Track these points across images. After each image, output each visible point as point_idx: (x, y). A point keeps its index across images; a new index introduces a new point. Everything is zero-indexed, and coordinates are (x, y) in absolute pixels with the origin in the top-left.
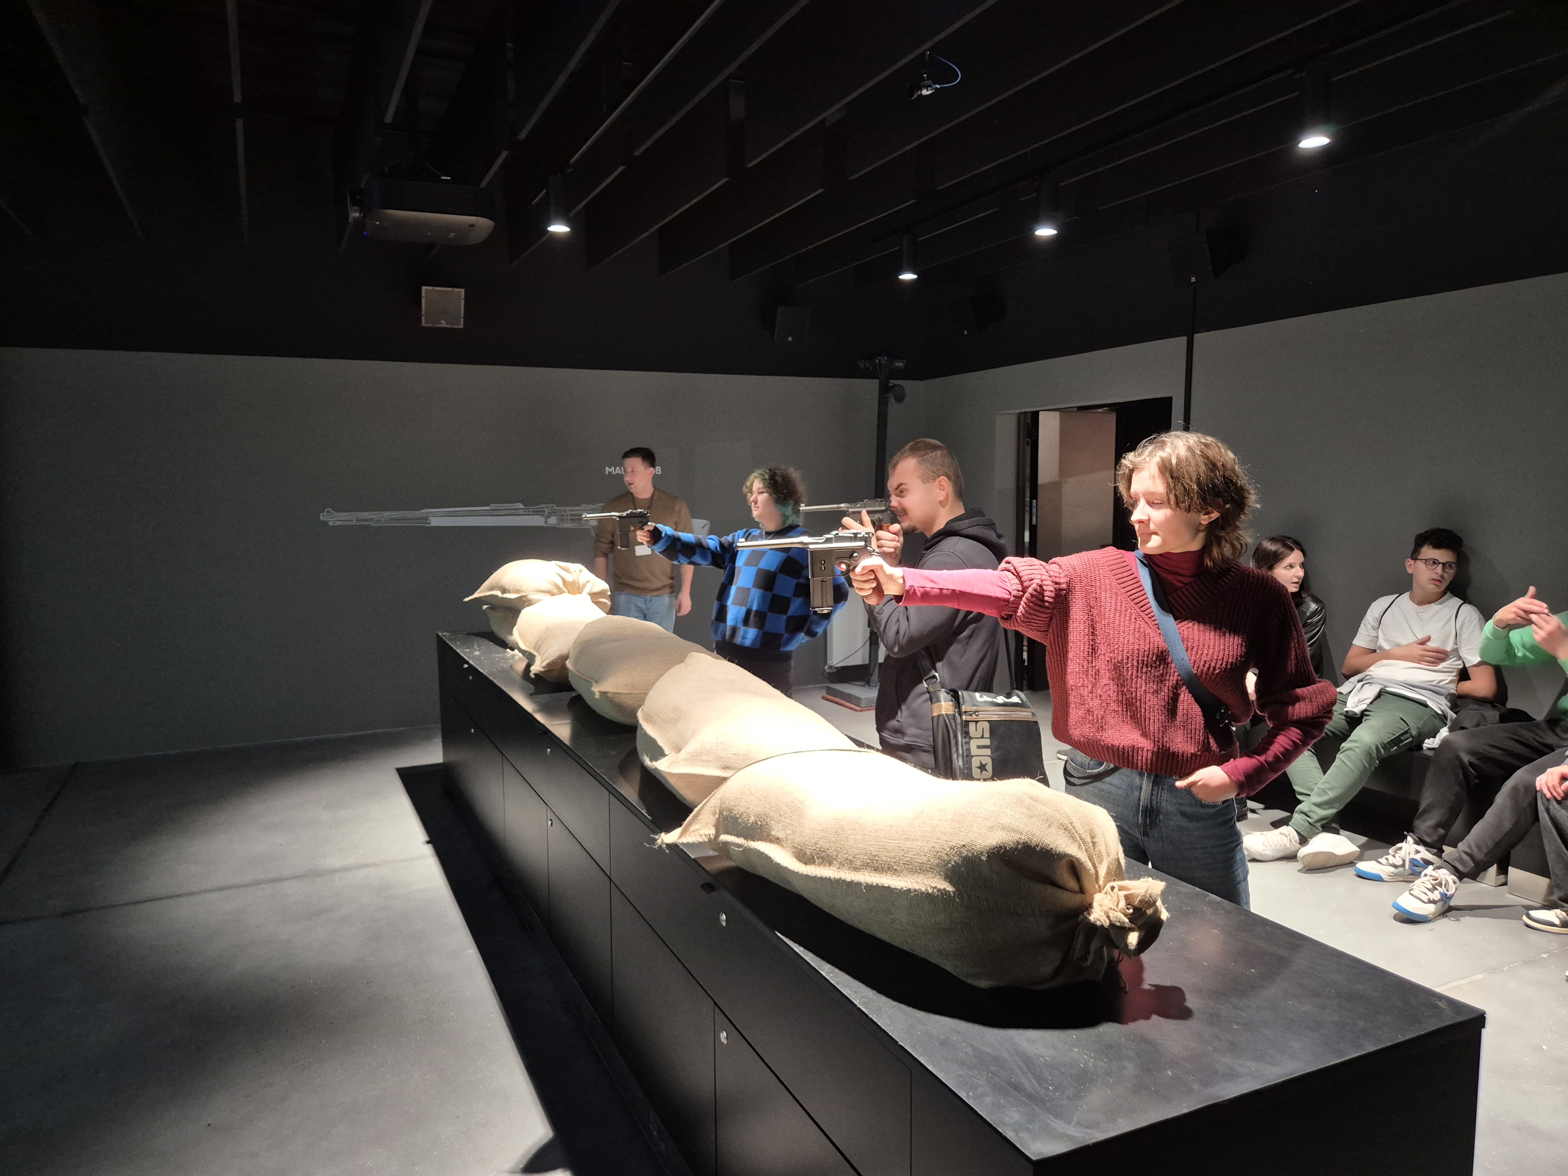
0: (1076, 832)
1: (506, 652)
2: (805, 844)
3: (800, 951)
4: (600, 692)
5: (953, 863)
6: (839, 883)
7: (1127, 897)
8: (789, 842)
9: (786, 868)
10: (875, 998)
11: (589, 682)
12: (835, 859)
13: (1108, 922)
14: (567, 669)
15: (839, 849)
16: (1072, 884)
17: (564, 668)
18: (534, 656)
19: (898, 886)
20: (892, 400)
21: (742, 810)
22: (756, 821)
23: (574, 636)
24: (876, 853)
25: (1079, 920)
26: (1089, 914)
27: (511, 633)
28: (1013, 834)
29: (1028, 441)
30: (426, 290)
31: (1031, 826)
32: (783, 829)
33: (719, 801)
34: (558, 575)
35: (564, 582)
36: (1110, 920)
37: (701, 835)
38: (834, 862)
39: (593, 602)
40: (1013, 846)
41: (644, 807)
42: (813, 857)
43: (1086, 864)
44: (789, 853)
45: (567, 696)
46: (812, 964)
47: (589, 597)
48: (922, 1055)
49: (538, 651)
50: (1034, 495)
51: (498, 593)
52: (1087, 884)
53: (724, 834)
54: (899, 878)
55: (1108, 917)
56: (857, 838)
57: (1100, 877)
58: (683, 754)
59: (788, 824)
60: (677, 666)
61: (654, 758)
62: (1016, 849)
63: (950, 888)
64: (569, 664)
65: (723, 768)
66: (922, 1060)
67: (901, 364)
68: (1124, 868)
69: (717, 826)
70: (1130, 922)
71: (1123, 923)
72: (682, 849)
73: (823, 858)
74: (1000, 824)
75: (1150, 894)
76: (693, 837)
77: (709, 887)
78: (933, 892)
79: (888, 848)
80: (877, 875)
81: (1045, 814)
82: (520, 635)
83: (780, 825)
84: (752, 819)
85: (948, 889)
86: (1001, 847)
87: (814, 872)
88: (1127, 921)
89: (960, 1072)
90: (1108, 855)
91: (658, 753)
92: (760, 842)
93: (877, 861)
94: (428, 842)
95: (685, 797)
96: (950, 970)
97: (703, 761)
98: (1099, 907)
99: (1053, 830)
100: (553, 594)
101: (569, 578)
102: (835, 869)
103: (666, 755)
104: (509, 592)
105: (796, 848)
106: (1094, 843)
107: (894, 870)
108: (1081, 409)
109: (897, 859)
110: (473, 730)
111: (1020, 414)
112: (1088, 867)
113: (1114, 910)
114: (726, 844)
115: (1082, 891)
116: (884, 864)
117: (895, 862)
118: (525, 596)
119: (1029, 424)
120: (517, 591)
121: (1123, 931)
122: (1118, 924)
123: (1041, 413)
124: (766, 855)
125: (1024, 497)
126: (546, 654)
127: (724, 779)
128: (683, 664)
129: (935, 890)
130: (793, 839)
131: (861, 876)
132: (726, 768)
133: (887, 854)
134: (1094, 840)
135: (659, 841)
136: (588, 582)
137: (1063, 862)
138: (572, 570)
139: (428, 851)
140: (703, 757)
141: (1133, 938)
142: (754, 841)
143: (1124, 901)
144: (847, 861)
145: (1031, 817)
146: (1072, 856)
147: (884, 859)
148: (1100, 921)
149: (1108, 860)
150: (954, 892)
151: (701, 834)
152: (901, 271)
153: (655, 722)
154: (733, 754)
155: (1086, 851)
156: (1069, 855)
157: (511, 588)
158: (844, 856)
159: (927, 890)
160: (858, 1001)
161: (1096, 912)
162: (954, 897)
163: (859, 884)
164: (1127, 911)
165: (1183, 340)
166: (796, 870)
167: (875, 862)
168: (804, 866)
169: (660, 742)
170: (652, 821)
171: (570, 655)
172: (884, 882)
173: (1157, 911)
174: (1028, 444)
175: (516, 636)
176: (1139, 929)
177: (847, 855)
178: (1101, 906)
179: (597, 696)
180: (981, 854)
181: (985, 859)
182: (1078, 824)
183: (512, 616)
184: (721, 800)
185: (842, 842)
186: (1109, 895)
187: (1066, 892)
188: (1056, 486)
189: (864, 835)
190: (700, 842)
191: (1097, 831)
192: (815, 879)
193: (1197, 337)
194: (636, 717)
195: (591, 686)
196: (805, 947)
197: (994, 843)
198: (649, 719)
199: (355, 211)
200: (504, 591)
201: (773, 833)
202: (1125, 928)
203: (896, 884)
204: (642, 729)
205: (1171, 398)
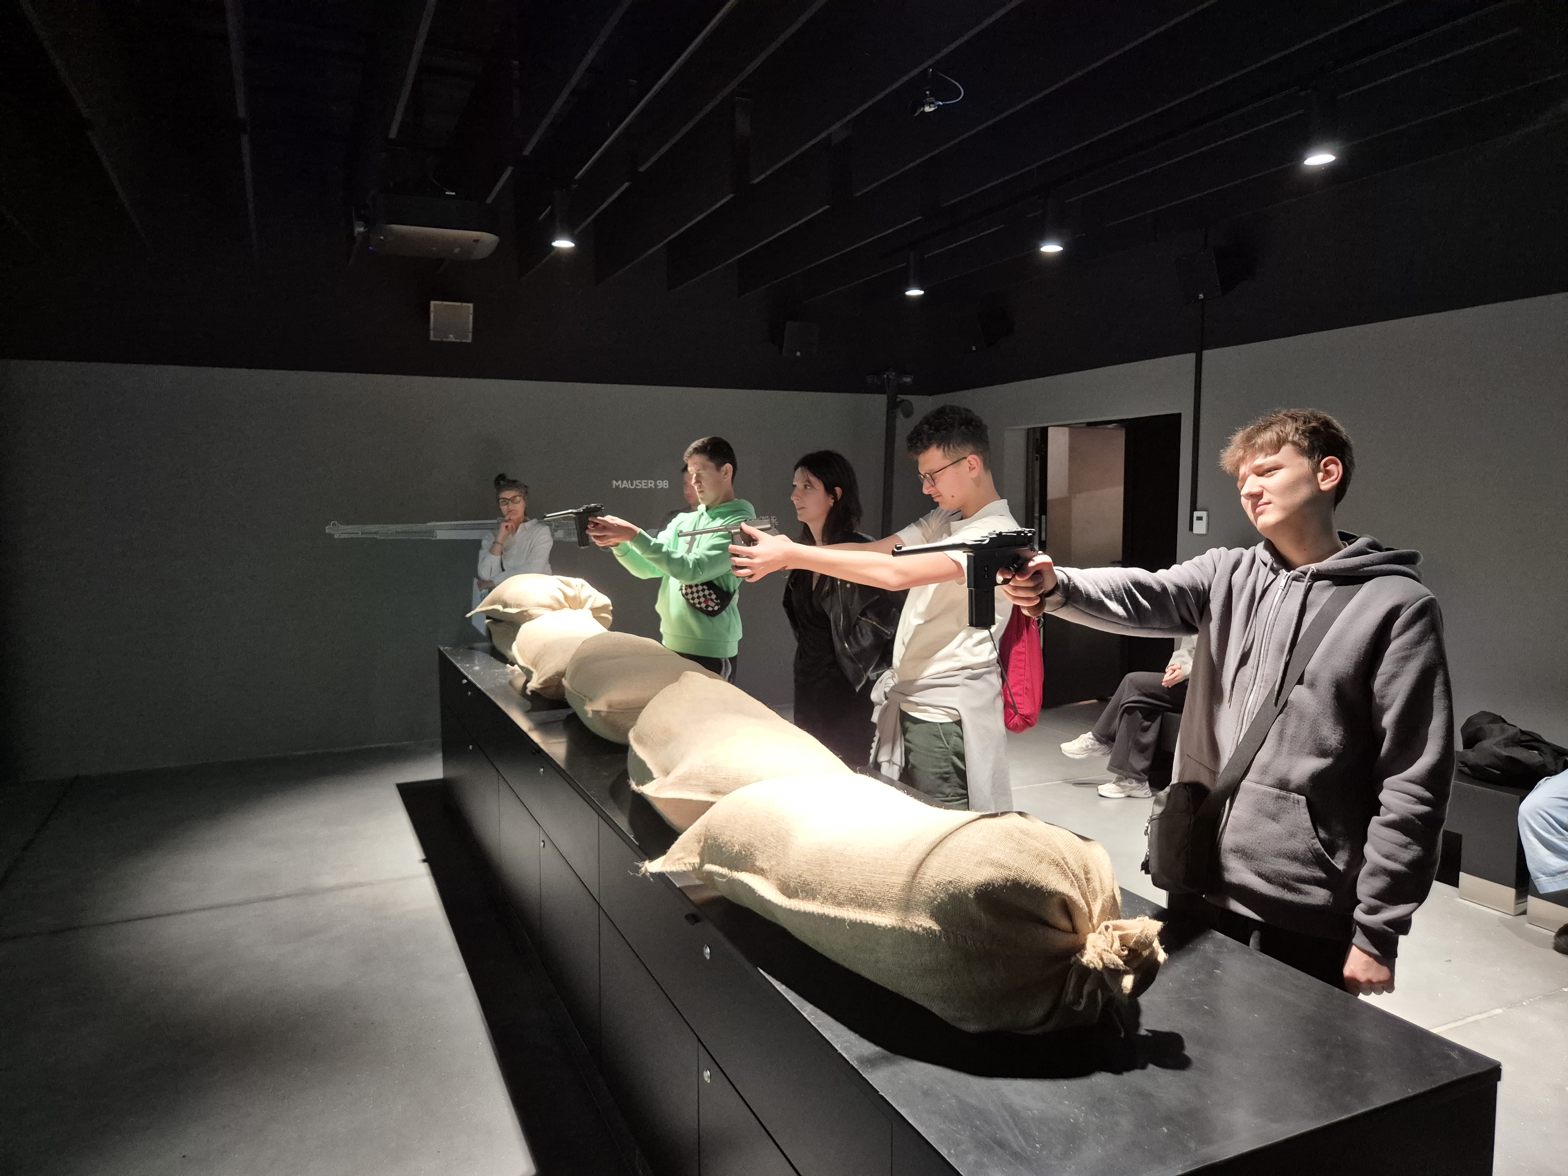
0: (1069, 868)
1: (506, 667)
2: (789, 876)
3: (783, 990)
4: (593, 711)
5: (939, 900)
6: (822, 919)
7: (1122, 938)
8: (773, 874)
9: (770, 901)
10: (857, 1042)
11: (583, 700)
12: (819, 894)
13: (1101, 964)
14: (563, 686)
15: (823, 882)
16: (1064, 923)
17: (560, 685)
18: (532, 672)
19: (883, 923)
20: (900, 416)
21: (726, 839)
22: (740, 850)
23: (572, 652)
24: (861, 888)
25: (1071, 962)
26: (1082, 957)
27: (510, 648)
28: (1002, 870)
29: (1037, 457)
30: (434, 305)
31: (1021, 862)
32: (768, 860)
33: (705, 828)
34: (560, 589)
35: (566, 596)
36: (1103, 963)
37: (685, 864)
38: (818, 896)
39: (594, 617)
40: (1002, 883)
41: (631, 832)
42: (797, 891)
43: (1079, 902)
44: (773, 885)
45: (562, 713)
46: (794, 1004)
47: (590, 612)
48: (903, 1107)
49: (535, 667)
50: (1043, 510)
51: (500, 608)
52: (1080, 923)
53: (709, 863)
54: (884, 915)
55: (1102, 959)
56: (842, 870)
57: (1094, 916)
58: (671, 778)
59: (773, 854)
60: (671, 685)
61: (643, 783)
62: (1005, 886)
63: (936, 927)
64: (565, 682)
65: (712, 793)
66: (902, 1112)
67: (909, 380)
68: (1119, 905)
69: (702, 855)
70: (1125, 964)
71: (1117, 966)
72: (667, 878)
73: (807, 892)
74: (989, 859)
75: (1146, 935)
76: (677, 866)
77: (693, 918)
78: (918, 931)
79: (873, 883)
80: (861, 911)
81: (1036, 848)
82: (519, 650)
83: (764, 855)
84: (737, 848)
85: (933, 928)
86: (989, 884)
87: (797, 906)
88: (1122, 963)
89: (942, 1126)
90: (1103, 892)
91: (646, 776)
92: (744, 873)
93: (861, 896)
94: (424, 861)
95: (672, 821)
96: (937, 1013)
97: (691, 785)
98: (1093, 948)
99: (1044, 866)
100: (554, 609)
101: (570, 592)
102: (820, 904)
103: (654, 779)
104: (510, 606)
105: (780, 880)
106: (1088, 880)
107: (878, 906)
108: (1089, 424)
109: (882, 894)
110: (471, 747)
111: (1029, 430)
112: (1081, 906)
113: (1108, 951)
114: (711, 874)
115: (1075, 931)
116: (869, 900)
117: (880, 898)
118: (526, 611)
119: (1037, 440)
120: (518, 606)
121: (1117, 974)
122: (1112, 967)
123: (1050, 429)
124: (750, 887)
125: (1033, 512)
126: (542, 672)
127: (712, 803)
128: (676, 684)
129: (920, 929)
130: (778, 870)
131: (845, 912)
132: (715, 792)
133: (872, 889)
134: (1089, 876)
135: (643, 869)
136: (590, 596)
137: (1055, 900)
138: (574, 585)
139: (423, 869)
140: (691, 781)
141: (1128, 982)
142: (738, 871)
143: (1119, 941)
144: (831, 896)
145: (1021, 852)
146: (1064, 894)
147: (868, 895)
148: (1094, 964)
149: (1103, 897)
150: (940, 931)
151: (685, 862)
152: (908, 287)
153: (646, 744)
154: (723, 779)
155: (1079, 888)
156: (1060, 893)
157: (512, 603)
158: (828, 890)
159: (912, 928)
160: (839, 1046)
161: (1089, 953)
162: (940, 937)
163: (842, 921)
164: (1122, 952)
165: (1191, 357)
166: (779, 904)
167: (859, 897)
168: (788, 899)
169: (650, 765)
170: (639, 847)
171: (567, 672)
172: (868, 919)
173: (1153, 953)
174: (1037, 460)
175: (515, 651)
176: (1135, 971)
177: (831, 889)
178: (1094, 947)
179: (590, 715)
180: (968, 891)
181: (972, 897)
182: (1071, 859)
183: (513, 630)
184: (707, 828)
185: (827, 875)
186: (1103, 936)
187: (1058, 932)
188: (1066, 502)
189: (849, 868)
190: (684, 871)
191: (1092, 867)
192: (798, 913)
193: (1206, 353)
194: (626, 737)
195: (584, 704)
196: (787, 986)
197: (981, 880)
198: (640, 740)
199: (360, 227)
200: (505, 605)
201: (757, 864)
202: (1119, 970)
203: (880, 921)
204: (633, 750)
205: (1179, 415)
